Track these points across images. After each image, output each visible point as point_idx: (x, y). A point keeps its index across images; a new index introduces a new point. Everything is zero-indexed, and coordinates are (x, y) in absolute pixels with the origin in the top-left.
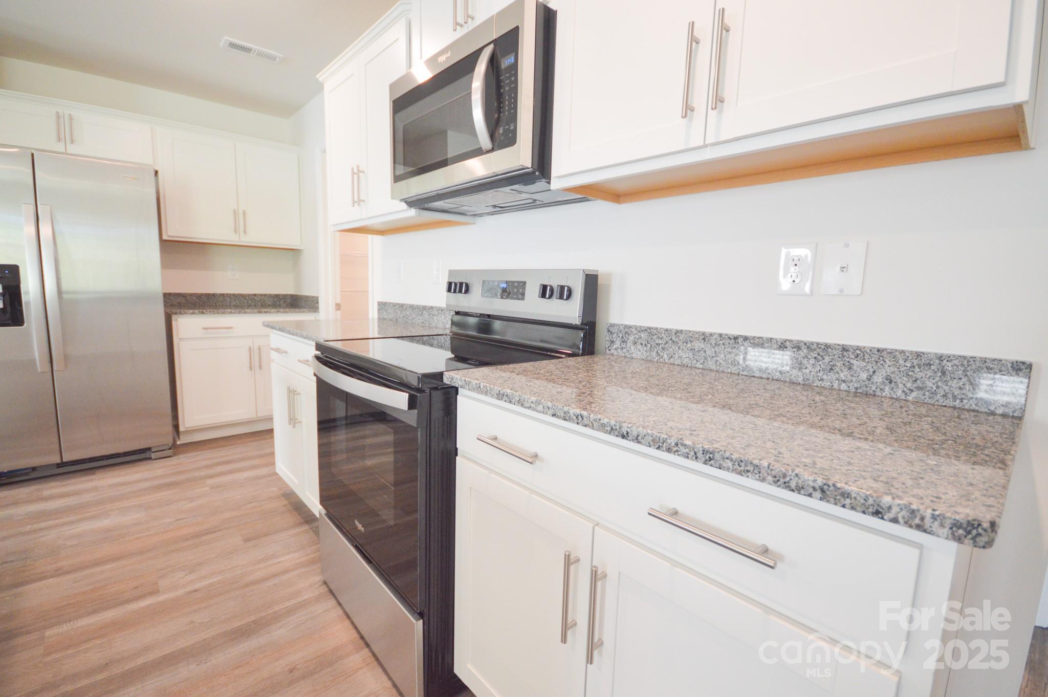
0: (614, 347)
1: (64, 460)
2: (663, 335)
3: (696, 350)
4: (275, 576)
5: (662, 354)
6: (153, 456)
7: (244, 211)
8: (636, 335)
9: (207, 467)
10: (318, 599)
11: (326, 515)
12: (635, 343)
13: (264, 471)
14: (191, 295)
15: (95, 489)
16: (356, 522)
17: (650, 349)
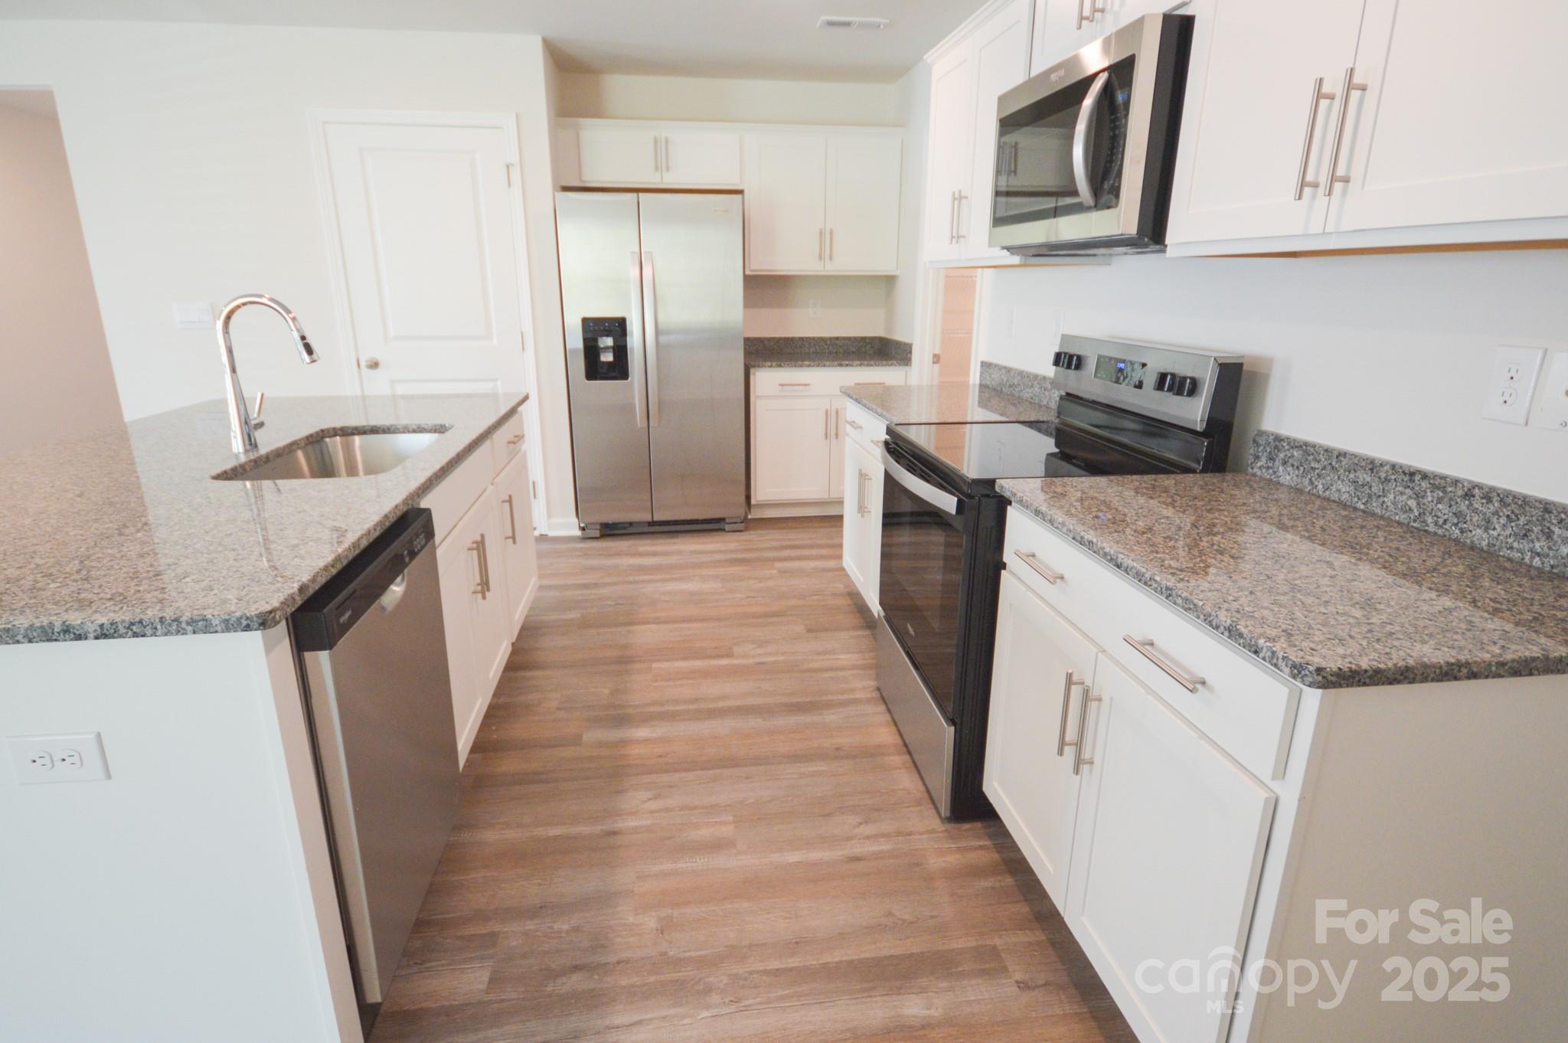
0: (1259, 464)
1: (655, 519)
2: (1321, 456)
3: (1360, 483)
4: (832, 669)
5: (1316, 483)
6: (727, 527)
7: (831, 230)
8: (1287, 452)
9: (776, 549)
10: (868, 701)
11: (884, 617)
12: (1285, 462)
13: (831, 564)
14: (769, 339)
15: (679, 553)
16: (909, 625)
17: (1303, 473)
